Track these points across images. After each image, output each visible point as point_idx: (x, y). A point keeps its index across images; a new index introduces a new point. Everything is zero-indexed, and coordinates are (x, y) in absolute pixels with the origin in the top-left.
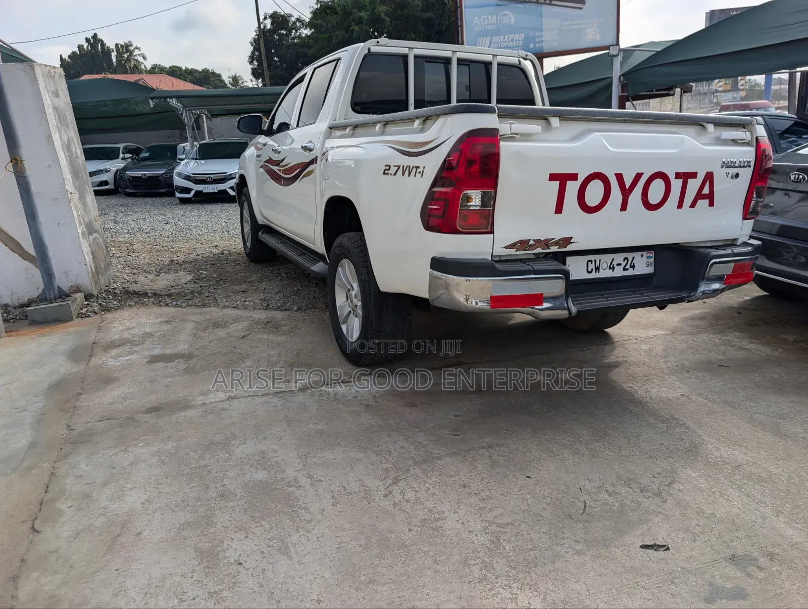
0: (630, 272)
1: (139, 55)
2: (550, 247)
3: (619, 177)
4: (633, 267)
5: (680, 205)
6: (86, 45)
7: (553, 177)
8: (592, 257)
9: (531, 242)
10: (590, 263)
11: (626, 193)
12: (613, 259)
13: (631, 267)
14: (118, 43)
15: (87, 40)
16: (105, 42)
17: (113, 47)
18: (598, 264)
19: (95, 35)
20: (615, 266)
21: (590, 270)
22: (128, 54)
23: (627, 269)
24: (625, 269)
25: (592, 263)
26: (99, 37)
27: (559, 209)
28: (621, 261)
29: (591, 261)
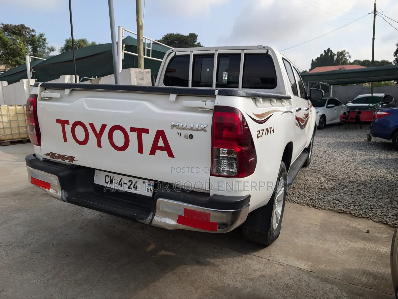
1: (347, 56)
2: (65, 160)
3: (92, 125)
5: (141, 151)
6: (324, 54)
7: (58, 121)
8: (109, 174)
9: (56, 155)
10: (107, 177)
11: (99, 136)
12: (122, 179)
14: (339, 51)
15: (325, 51)
16: (333, 52)
17: (336, 53)
18: (111, 179)
19: (329, 49)
21: (107, 181)
22: (342, 56)
25: (108, 177)
26: (331, 49)
27: (65, 140)
29: (108, 176)
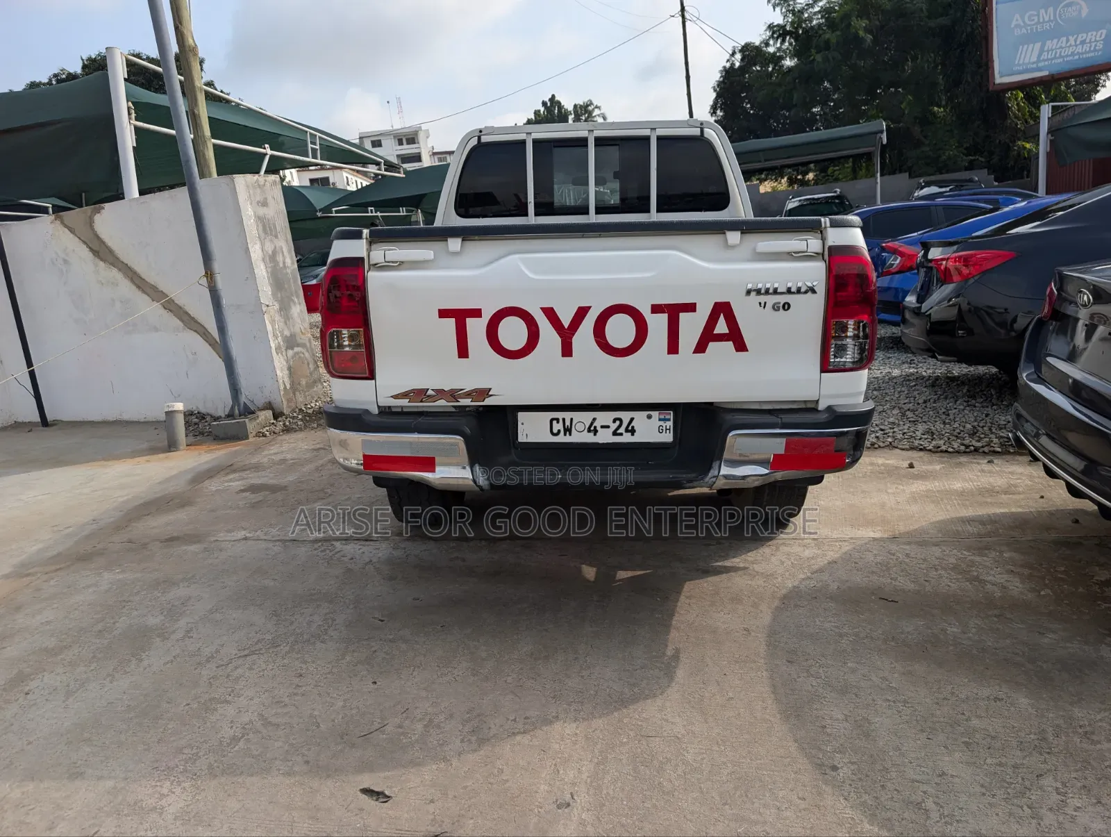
0: (627, 438)
1: (599, 115)
2: (459, 400)
4: (633, 432)
6: (542, 109)
7: (444, 314)
8: (560, 415)
9: (430, 392)
10: (555, 422)
12: (594, 419)
13: (627, 430)
14: (577, 103)
15: (544, 104)
16: (562, 104)
17: (570, 108)
18: (568, 423)
19: (553, 96)
20: (598, 428)
21: (555, 431)
22: (586, 115)
23: (621, 434)
24: (615, 433)
25: (558, 422)
26: (557, 98)
27: (463, 352)
28: (610, 423)
29: (558, 420)
